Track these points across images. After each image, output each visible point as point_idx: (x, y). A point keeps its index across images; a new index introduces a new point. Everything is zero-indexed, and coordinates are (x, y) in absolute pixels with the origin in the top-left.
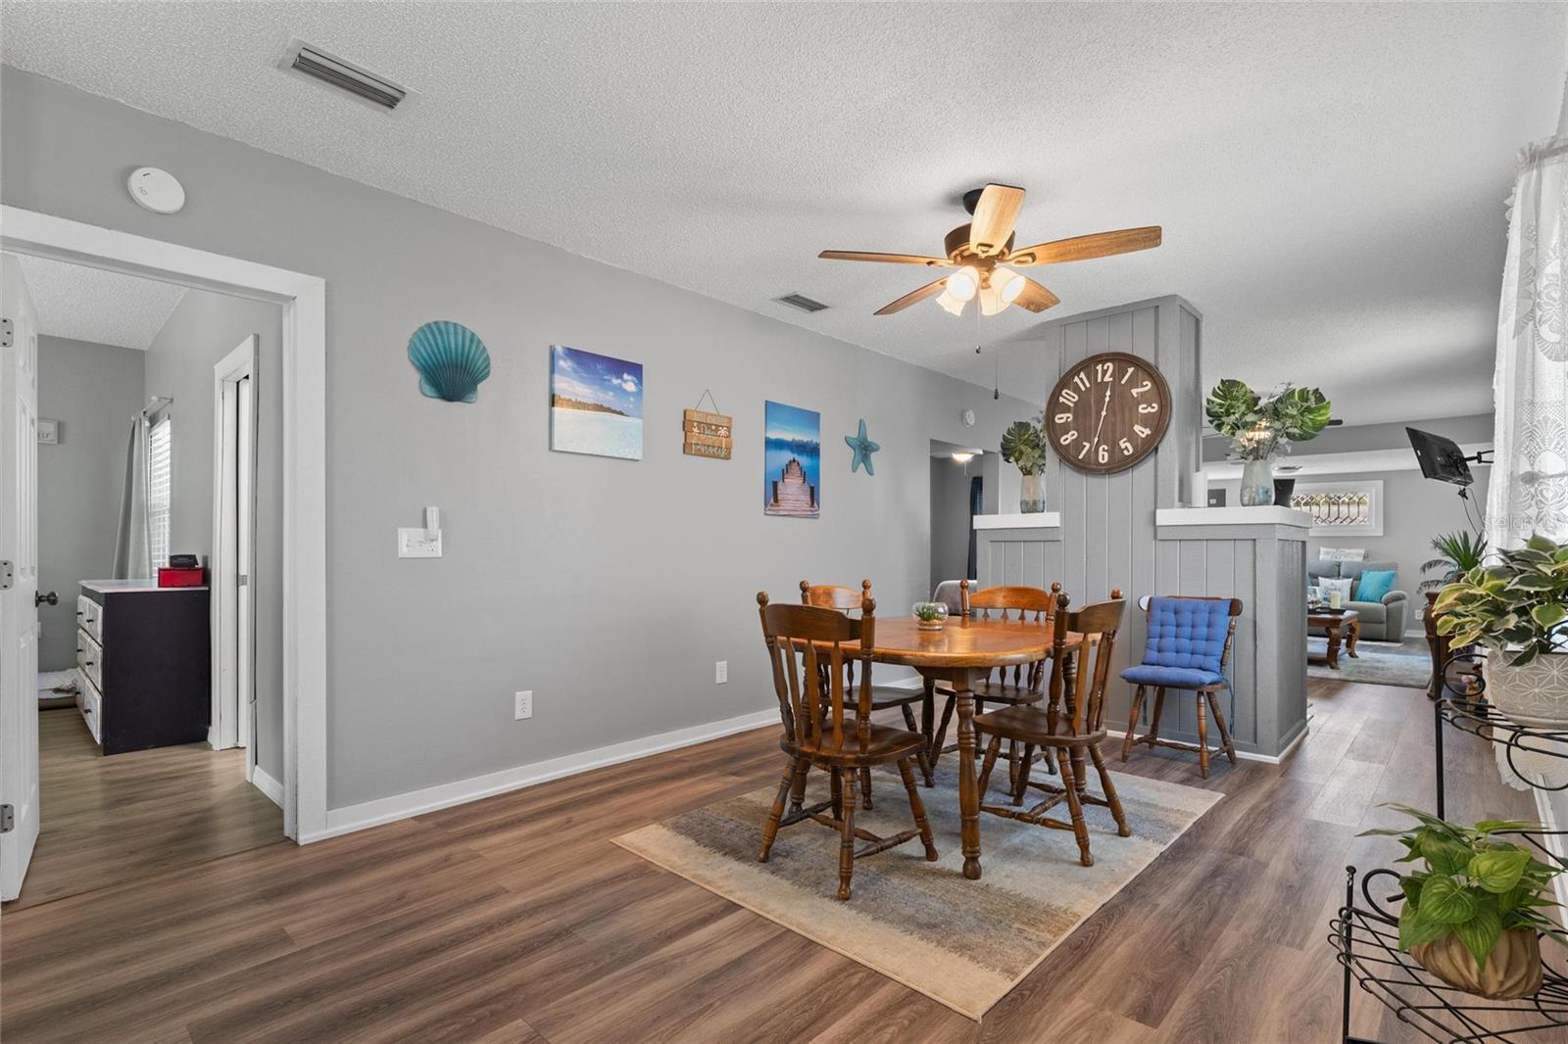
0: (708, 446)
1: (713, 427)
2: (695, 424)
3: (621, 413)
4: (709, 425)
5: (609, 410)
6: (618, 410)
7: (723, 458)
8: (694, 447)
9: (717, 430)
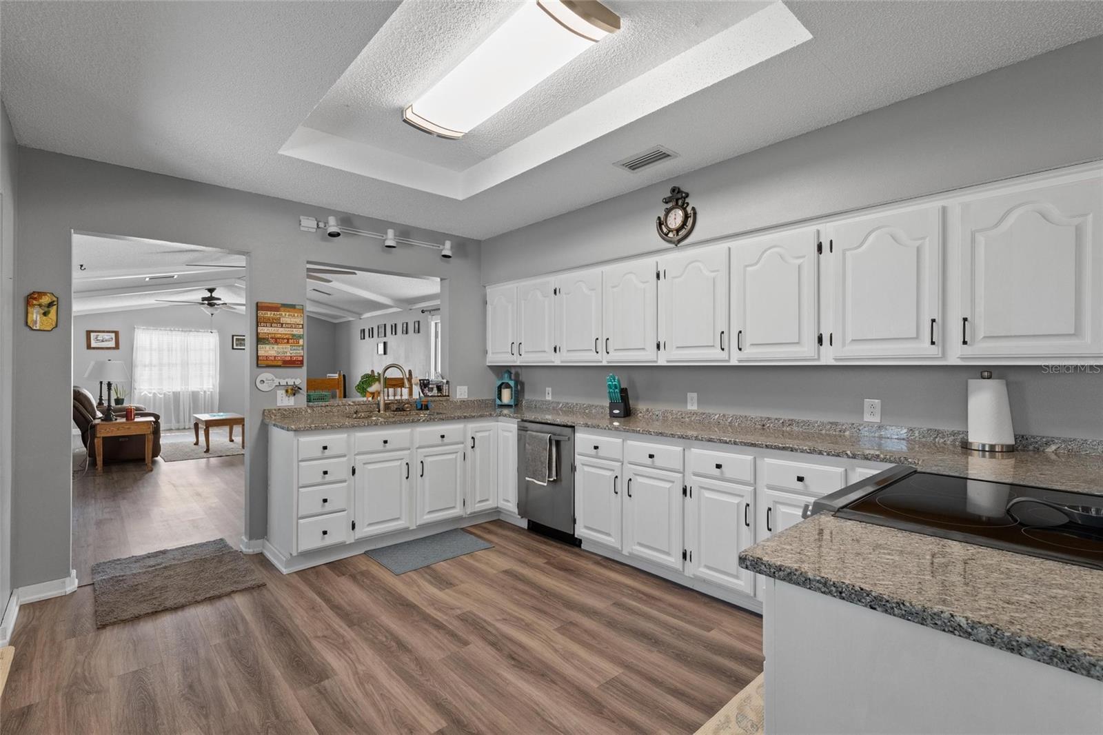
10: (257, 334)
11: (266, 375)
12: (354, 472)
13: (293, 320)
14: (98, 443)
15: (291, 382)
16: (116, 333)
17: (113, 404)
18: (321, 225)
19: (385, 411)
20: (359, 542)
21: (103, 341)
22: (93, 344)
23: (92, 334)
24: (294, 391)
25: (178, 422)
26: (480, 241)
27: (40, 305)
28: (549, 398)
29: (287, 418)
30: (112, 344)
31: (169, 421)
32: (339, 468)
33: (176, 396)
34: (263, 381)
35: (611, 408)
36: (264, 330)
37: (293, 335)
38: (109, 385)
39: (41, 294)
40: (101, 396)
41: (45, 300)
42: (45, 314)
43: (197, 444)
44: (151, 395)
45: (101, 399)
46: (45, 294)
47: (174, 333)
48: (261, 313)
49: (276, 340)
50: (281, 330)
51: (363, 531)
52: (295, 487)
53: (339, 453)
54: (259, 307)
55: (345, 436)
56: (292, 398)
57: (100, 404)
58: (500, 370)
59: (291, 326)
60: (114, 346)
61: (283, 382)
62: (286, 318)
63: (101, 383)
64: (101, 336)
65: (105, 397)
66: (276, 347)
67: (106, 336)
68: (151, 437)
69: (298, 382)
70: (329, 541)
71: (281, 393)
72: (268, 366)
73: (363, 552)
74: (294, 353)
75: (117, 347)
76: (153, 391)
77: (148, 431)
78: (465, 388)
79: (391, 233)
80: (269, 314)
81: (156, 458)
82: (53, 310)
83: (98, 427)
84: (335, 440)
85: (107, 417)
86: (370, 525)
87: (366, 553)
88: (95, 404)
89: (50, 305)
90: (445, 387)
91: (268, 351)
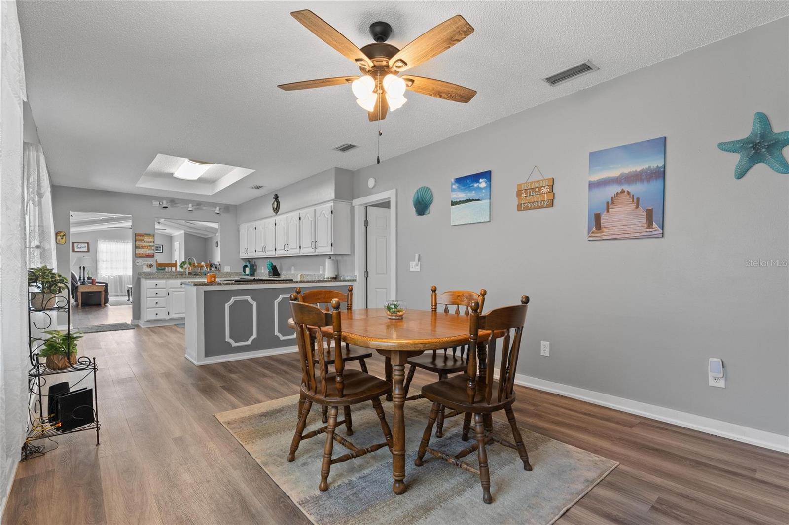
0: (533, 202)
1: (537, 189)
2: (523, 191)
3: (479, 200)
4: (533, 189)
5: (473, 200)
6: (477, 199)
7: (545, 208)
8: (522, 205)
9: (540, 190)
10: (135, 245)
11: (139, 260)
12: (168, 294)
13: (150, 240)
14: (79, 294)
15: (149, 263)
16: (88, 244)
17: (86, 279)
18: (161, 203)
19: (189, 274)
20: (171, 320)
21: (81, 248)
22: (76, 250)
23: (75, 244)
24: (151, 266)
25: (122, 292)
26: (236, 206)
27: (60, 236)
28: (263, 271)
29: (148, 276)
30: (86, 249)
31: (116, 291)
32: (162, 292)
33: (121, 278)
34: (138, 262)
35: (269, 273)
36: (138, 244)
37: (150, 246)
38: (84, 268)
39: (61, 232)
40: (80, 276)
41: (62, 234)
42: (62, 239)
43: (129, 300)
44: (107, 277)
45: (80, 277)
46: (62, 232)
47: (119, 243)
48: (137, 237)
49: (143, 247)
50: (145, 244)
51: (172, 316)
52: (146, 297)
53: (162, 287)
54: (136, 235)
55: (164, 281)
56: (150, 269)
57: (80, 279)
58: (245, 259)
59: (149, 242)
60: (87, 250)
61: (146, 263)
62: (147, 239)
63: (80, 268)
64: (80, 245)
65: (82, 276)
66: (143, 250)
67: (83, 245)
68: (103, 293)
69: (152, 263)
70: (158, 317)
71: (145, 267)
72: (140, 257)
73: (174, 324)
74: (150, 252)
75: (88, 251)
76: (108, 275)
77: (102, 289)
78: (229, 267)
79: (190, 205)
80: (140, 238)
81: (106, 304)
82: (64, 237)
83: (79, 287)
84: (162, 282)
85: (83, 283)
86: (175, 314)
87: (175, 324)
88: (78, 278)
89: (63, 236)
90: (218, 267)
91: (139, 251)
